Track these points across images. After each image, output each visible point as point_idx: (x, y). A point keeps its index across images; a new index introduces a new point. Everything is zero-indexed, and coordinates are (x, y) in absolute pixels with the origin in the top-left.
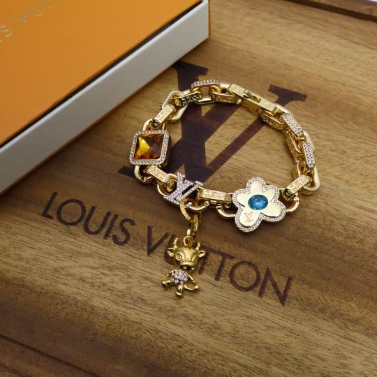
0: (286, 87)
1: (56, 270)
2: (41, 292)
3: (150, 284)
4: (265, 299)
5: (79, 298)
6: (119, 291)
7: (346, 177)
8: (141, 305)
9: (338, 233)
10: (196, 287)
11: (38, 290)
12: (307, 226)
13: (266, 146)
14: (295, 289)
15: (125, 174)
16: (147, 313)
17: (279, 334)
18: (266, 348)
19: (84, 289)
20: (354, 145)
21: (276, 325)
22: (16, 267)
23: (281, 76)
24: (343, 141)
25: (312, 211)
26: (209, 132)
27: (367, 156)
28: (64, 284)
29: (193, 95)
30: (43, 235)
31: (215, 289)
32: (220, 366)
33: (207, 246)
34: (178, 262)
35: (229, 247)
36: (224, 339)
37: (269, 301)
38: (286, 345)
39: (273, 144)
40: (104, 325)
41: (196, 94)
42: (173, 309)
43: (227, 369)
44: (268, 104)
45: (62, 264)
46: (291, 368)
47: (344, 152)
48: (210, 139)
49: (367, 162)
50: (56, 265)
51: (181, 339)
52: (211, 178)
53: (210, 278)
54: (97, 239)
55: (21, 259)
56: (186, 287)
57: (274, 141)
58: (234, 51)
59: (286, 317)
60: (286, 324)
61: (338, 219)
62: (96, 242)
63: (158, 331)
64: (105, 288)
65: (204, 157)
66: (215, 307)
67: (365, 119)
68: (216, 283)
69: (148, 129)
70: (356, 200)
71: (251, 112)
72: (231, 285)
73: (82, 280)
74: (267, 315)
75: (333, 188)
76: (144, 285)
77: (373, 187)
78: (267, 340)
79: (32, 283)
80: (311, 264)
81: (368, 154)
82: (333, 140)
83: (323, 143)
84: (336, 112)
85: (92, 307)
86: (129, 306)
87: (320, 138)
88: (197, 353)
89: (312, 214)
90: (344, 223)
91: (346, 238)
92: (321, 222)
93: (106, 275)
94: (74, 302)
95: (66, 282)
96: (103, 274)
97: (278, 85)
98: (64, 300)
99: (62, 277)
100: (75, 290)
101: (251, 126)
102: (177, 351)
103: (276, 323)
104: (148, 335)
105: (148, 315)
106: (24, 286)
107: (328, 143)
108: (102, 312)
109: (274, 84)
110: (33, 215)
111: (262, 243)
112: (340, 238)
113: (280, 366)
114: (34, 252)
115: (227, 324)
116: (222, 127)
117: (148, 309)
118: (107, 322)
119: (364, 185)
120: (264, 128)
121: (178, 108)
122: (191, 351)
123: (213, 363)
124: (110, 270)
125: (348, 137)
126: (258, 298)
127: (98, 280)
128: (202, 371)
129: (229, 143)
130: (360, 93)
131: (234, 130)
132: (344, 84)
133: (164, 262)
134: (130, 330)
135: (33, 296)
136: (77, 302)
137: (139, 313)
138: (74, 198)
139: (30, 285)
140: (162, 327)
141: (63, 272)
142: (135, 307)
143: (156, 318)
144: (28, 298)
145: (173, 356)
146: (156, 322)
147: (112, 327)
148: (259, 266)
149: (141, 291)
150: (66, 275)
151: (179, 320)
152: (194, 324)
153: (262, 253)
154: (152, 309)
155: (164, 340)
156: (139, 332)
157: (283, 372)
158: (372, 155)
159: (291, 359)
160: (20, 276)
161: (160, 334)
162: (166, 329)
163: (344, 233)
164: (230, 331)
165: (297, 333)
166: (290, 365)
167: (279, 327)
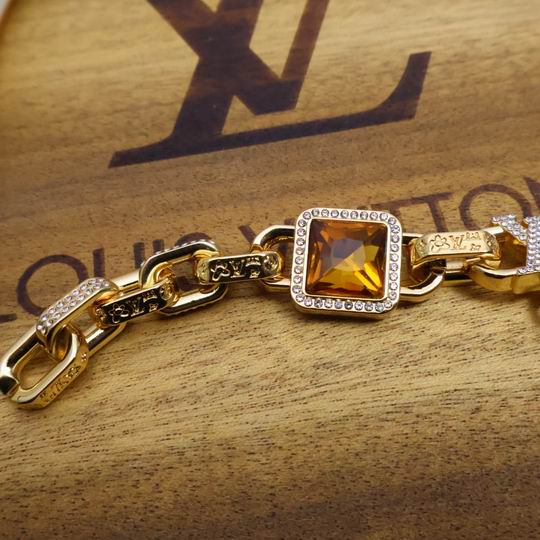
1: (88, 415)
2: (80, 483)
5: (180, 442)
6: (265, 377)
8: (330, 379)
12: (535, 81)
16: (354, 387)
19: (181, 416)
25: (523, 55)
28: (126, 433)
35: (426, 181)
40: (279, 464)
42: (404, 347)
51: (465, 395)
52: (303, 94)
63: (407, 409)
64: (229, 387)
73: (166, 400)
79: (45, 475)
85: (228, 445)
86: (306, 393)
88: (521, 402)
89: (527, 60)
93: (213, 362)
94: (175, 458)
95: (128, 426)
96: (204, 363)
98: (148, 466)
99: (109, 421)
102: (476, 423)
104: (390, 429)
105: (361, 389)
106: (27, 493)
108: (254, 441)
111: (481, 144)
116: (262, 11)
117: (354, 375)
118: (282, 454)
122: (504, 404)
124: (216, 348)
127: (203, 381)
134: (344, 441)
135: (64, 501)
136: (182, 454)
137: (339, 395)
138: (43, 256)
139: (39, 482)
140: (406, 395)
141: (109, 410)
142: (323, 389)
143: (382, 385)
144: (54, 514)
145: (476, 437)
146: (388, 392)
147: (300, 458)
148: (507, 183)
149: (312, 351)
150: (119, 411)
151: (434, 360)
152: (469, 349)
153: (494, 159)
154: (360, 374)
155: (434, 417)
156: (366, 434)
160: (4, 476)
161: (415, 410)
162: (420, 392)
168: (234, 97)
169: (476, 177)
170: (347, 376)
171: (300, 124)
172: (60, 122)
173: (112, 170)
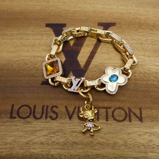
0: (105, 22)
1: (27, 143)
2: (23, 157)
3: (76, 134)
4: (133, 122)
5: (44, 153)
6: (63, 143)
7: (147, 54)
8: (75, 146)
9: (154, 81)
10: (99, 128)
11: (21, 156)
12: (138, 82)
13: (106, 51)
14: (145, 113)
15: (44, 85)
16: (80, 149)
17: (145, 137)
18: (142, 145)
19: (45, 148)
20: (145, 39)
21: (143, 133)
22: (6, 148)
23: (101, 17)
24: (140, 38)
25: (138, 74)
27: (153, 42)
28: (33, 149)
29: (64, 37)
30: (14, 128)
31: (108, 125)
33: (97, 106)
34: (86, 119)
35: (107, 103)
36: (121, 148)
37: (135, 123)
38: (151, 141)
39: (109, 49)
41: (66, 36)
42: (92, 142)
44: (101, 31)
45: (29, 139)
46: (157, 151)
47: (142, 43)
48: (79, 56)
49: (153, 45)
50: (26, 141)
51: (101, 156)
52: (86, 74)
53: (103, 121)
54: (42, 121)
55: (7, 144)
56: (94, 129)
57: (109, 48)
58: (75, 12)
59: (145, 127)
60: (147, 131)
61: (151, 74)
62: (42, 122)
63: (89, 156)
64: (55, 143)
65: (80, 65)
66: (111, 135)
67: (145, 26)
68: (107, 122)
69: (49, 59)
70: (156, 63)
71: (93, 38)
72: (115, 121)
73: (42, 143)
74: (137, 129)
75: (144, 61)
76: (73, 135)
78: (142, 142)
79: (17, 154)
80: (147, 99)
82: (135, 39)
83: (131, 42)
84: (131, 26)
85: (52, 155)
86: (70, 148)
87: (129, 40)
89: (139, 76)
90: (154, 75)
91: (158, 82)
92: (144, 78)
93: (53, 137)
94: (42, 156)
95: (34, 147)
96: (51, 137)
97: (101, 22)
98: (36, 157)
99: (31, 145)
100: (40, 150)
101: (96, 44)
103: (142, 132)
105: (81, 150)
106: (13, 157)
107: (133, 41)
108: (58, 156)
109: (99, 22)
110: (5, 120)
111: (121, 97)
112: (156, 83)
113: (152, 152)
114: (12, 138)
115: (120, 140)
116: (82, 48)
117: (80, 146)
119: (156, 55)
120: (102, 43)
121: (59, 45)
124: (54, 134)
125: (141, 36)
126: (129, 123)
127: (50, 141)
129: (89, 55)
130: (139, 15)
131: (88, 48)
132: (130, 13)
133: (79, 121)
136: (43, 156)
137: (76, 150)
138: (23, 104)
139: (16, 155)
140: (89, 153)
141: (31, 143)
142: (73, 148)
143: (85, 150)
146: (86, 152)
148: (124, 108)
149: (73, 139)
150: (33, 144)
151: (97, 147)
152: (104, 146)
153: (123, 101)
157: (154, 154)
158: (155, 41)
159: (156, 147)
160: (9, 153)
161: (90, 157)
162: (92, 153)
163: (156, 79)
164: (122, 143)
165: (154, 133)
166: (156, 149)
167: (144, 133)
168: (71, 72)
169: (118, 105)
170: (79, 146)
172: (32, 70)
173: (41, 86)
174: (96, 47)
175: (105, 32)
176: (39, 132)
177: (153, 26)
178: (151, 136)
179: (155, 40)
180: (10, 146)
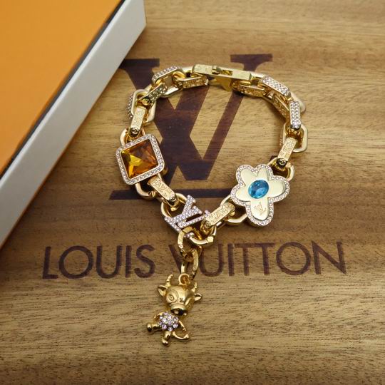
0: (247, 53)
1: (87, 333)
2: (81, 365)
3: (199, 306)
4: (324, 274)
5: (127, 353)
7: (345, 122)
8: (199, 333)
9: (364, 181)
11: (76, 363)
12: (331, 184)
13: (253, 118)
14: (349, 252)
15: (119, 199)
16: (209, 339)
17: (354, 304)
18: (348, 324)
19: (129, 340)
20: (339, 89)
21: (348, 296)
22: (39, 347)
23: (237, 42)
24: (327, 88)
25: (329, 167)
26: (190, 124)
27: (357, 95)
28: (103, 344)
29: (159, 88)
30: (54, 299)
31: (269, 283)
32: (311, 362)
33: (241, 242)
35: (264, 235)
36: (303, 333)
37: (329, 275)
38: (366, 313)
39: (260, 114)
40: (169, 371)
41: (162, 86)
42: (236, 323)
43: (320, 363)
44: (240, 74)
45: (92, 323)
46: (382, 334)
47: (332, 99)
48: (194, 131)
49: (358, 101)
50: (84, 327)
51: (258, 351)
52: (212, 171)
53: (258, 275)
54: (118, 281)
55: (40, 337)
57: (260, 110)
58: (177, 32)
59: (353, 284)
60: (356, 291)
61: (358, 166)
62: (119, 284)
63: (230, 353)
65: (196, 151)
66: (279, 303)
67: (338, 59)
68: (267, 277)
69: (127, 141)
70: (366, 142)
71: (224, 89)
72: (284, 274)
73: (122, 331)
74: (335, 289)
75: (338, 137)
76: (193, 310)
77: (375, 124)
78: (346, 315)
79: (66, 359)
80: (352, 220)
81: (357, 93)
82: (317, 90)
83: (309, 96)
84: (307, 62)
85: (148, 357)
87: (303, 92)
88: (282, 359)
89: (330, 171)
90: (365, 168)
91: (373, 182)
92: (343, 176)
93: (147, 316)
94: (124, 360)
95: (104, 341)
96: (143, 316)
97: (238, 53)
98: (111, 362)
99: (97, 337)
100: (119, 346)
101: (230, 103)
102: (260, 366)
103: (346, 295)
104: (221, 362)
105: (212, 341)
106: (57, 366)
107: (314, 95)
108: (160, 358)
109: (233, 53)
110: (32, 283)
111: (295, 218)
112: (368, 185)
113: (370, 337)
114: (52, 323)
115: (298, 315)
116: (200, 114)
117: (209, 333)
118: (171, 366)
119: (366, 124)
120: (244, 101)
121: (148, 108)
122: (274, 359)
123: (303, 362)
124: (149, 309)
125: (330, 82)
126: (317, 276)
127: (141, 324)
128: (296, 375)
129: (215, 128)
130: (321, 36)
131: (213, 113)
132: (302, 33)
133: (204, 276)
134: (200, 364)
135: (73, 373)
136: (127, 359)
137: (201, 342)
138: (73, 245)
139: (64, 362)
140: (232, 347)
141: (97, 332)
142: (195, 338)
143: (222, 341)
144: (68, 377)
145: (258, 373)
146: (223, 344)
147: (179, 370)
148: (302, 243)
149: (193, 318)
150: (101, 334)
151: (248, 332)
152: (264, 329)
153: (300, 228)
154: (213, 333)
155: (242, 360)
156: (210, 363)
157: (376, 341)
158: (361, 92)
159: (378, 325)
160: (47, 356)
161: (234, 355)
162: (238, 347)
163: (370, 178)
164: (304, 322)
165: (371, 296)
166: (379, 331)
167: (351, 297)
168: (178, 167)
169: (289, 237)
170: (207, 333)
171: (208, 190)
172: (87, 167)
173: (111, 201)
174: (231, 109)
175: (251, 75)
176: (115, 307)
177: (355, 60)
178: (366, 302)
179: (360, 90)
180: (49, 342)
